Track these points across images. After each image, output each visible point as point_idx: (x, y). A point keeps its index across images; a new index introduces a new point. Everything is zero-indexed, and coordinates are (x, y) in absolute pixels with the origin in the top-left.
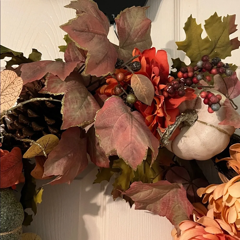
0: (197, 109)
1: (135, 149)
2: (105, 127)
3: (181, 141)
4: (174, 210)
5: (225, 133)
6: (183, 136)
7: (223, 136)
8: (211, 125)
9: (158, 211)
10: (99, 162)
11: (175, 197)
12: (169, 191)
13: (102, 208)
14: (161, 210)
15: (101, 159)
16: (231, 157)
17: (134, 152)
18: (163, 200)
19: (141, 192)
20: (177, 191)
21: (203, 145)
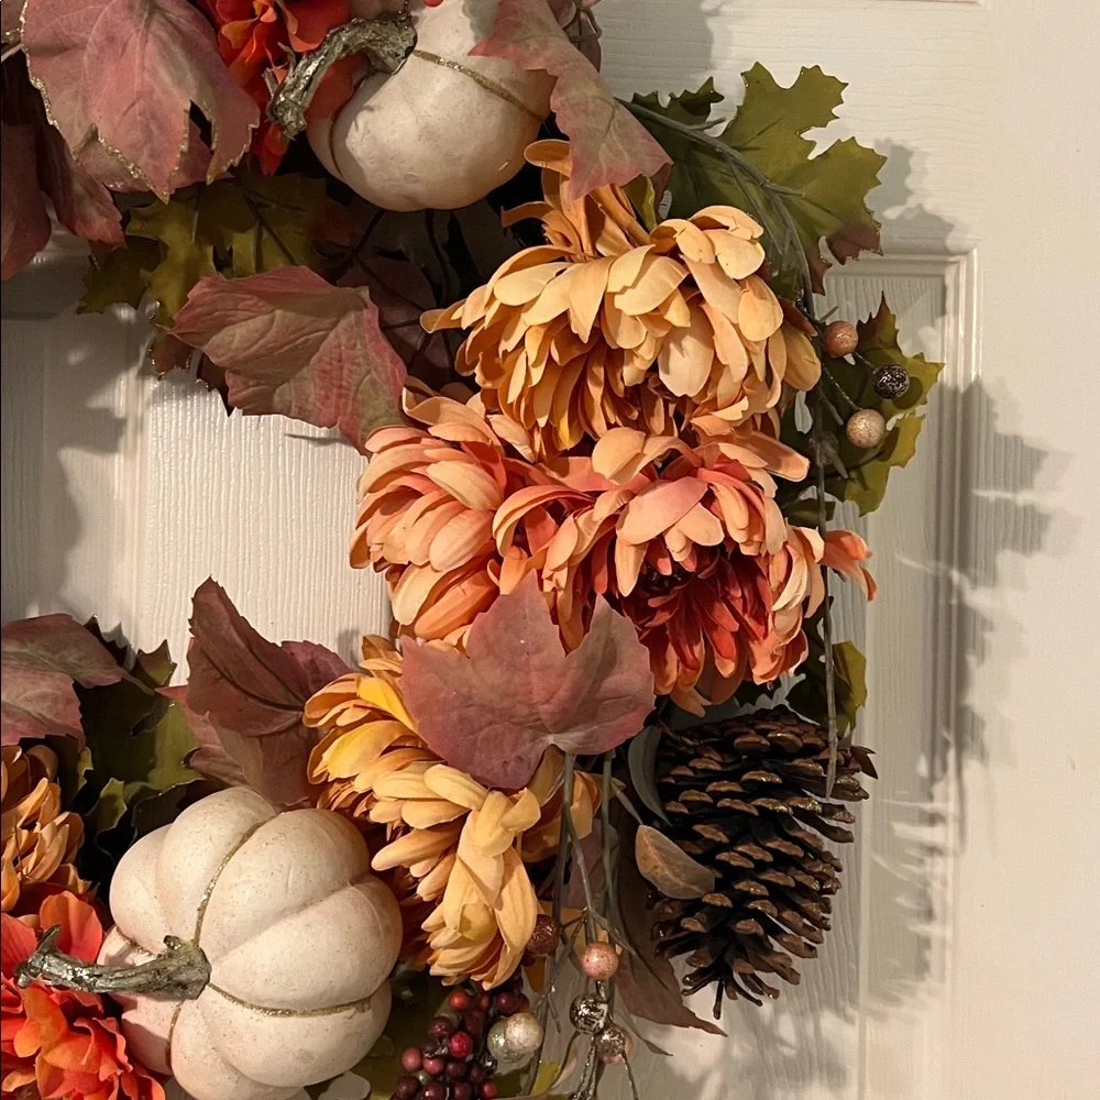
0: (415, 9)
1: (153, 116)
2: (60, 48)
3: (356, 125)
4: (359, 396)
5: (508, 98)
6: (362, 109)
7: (498, 105)
8: (451, 65)
9: (310, 407)
10: (85, 221)
11: (355, 345)
12: (335, 324)
13: (130, 425)
14: (318, 404)
15: (91, 211)
16: (546, 202)
17: (153, 128)
18: (320, 360)
19: (234, 323)
20: (358, 322)
21: (428, 134)
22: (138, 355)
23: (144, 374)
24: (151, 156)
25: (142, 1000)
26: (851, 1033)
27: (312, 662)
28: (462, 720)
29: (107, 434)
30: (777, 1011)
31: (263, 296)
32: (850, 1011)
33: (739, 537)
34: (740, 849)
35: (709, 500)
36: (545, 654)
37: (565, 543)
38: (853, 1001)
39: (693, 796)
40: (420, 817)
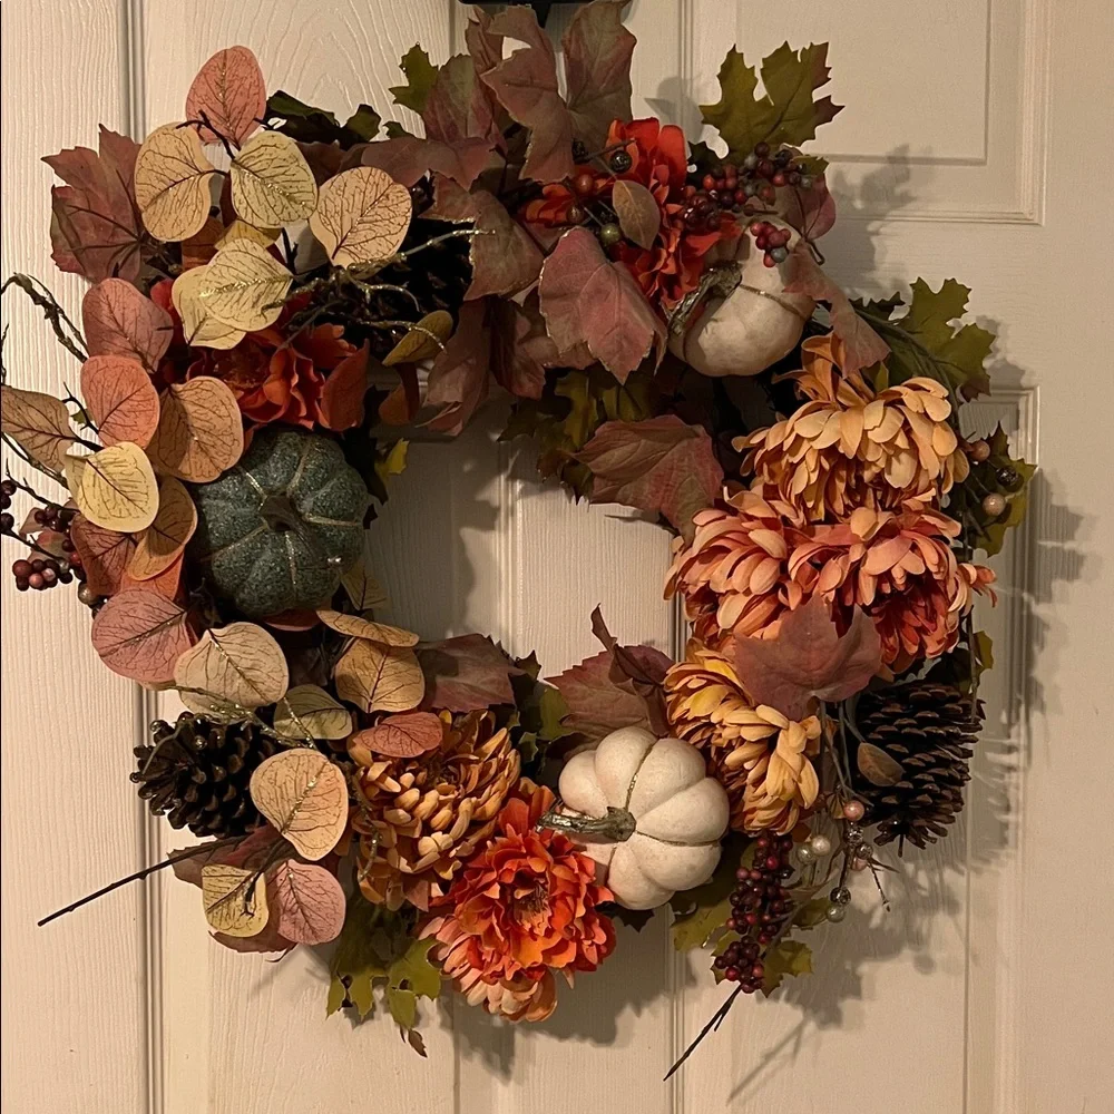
1: (626, 337)
2: (563, 294)
3: (706, 330)
4: (680, 491)
6: (709, 320)
7: (790, 318)
8: (767, 295)
9: (643, 498)
10: (519, 385)
11: (684, 459)
12: (673, 447)
13: (503, 511)
15: (524, 379)
16: (804, 369)
17: (625, 344)
18: (657, 469)
19: (615, 448)
20: (690, 445)
21: (751, 336)
22: (507, 467)
23: (512, 478)
24: (620, 359)
25: (589, 846)
26: (962, 880)
27: (645, 658)
28: (767, 682)
29: (487, 518)
30: (917, 869)
31: (636, 431)
32: (962, 867)
33: (933, 569)
34: (917, 756)
35: (914, 548)
36: (823, 640)
37: (833, 575)
38: (963, 861)
39: (886, 728)
40: (750, 734)
